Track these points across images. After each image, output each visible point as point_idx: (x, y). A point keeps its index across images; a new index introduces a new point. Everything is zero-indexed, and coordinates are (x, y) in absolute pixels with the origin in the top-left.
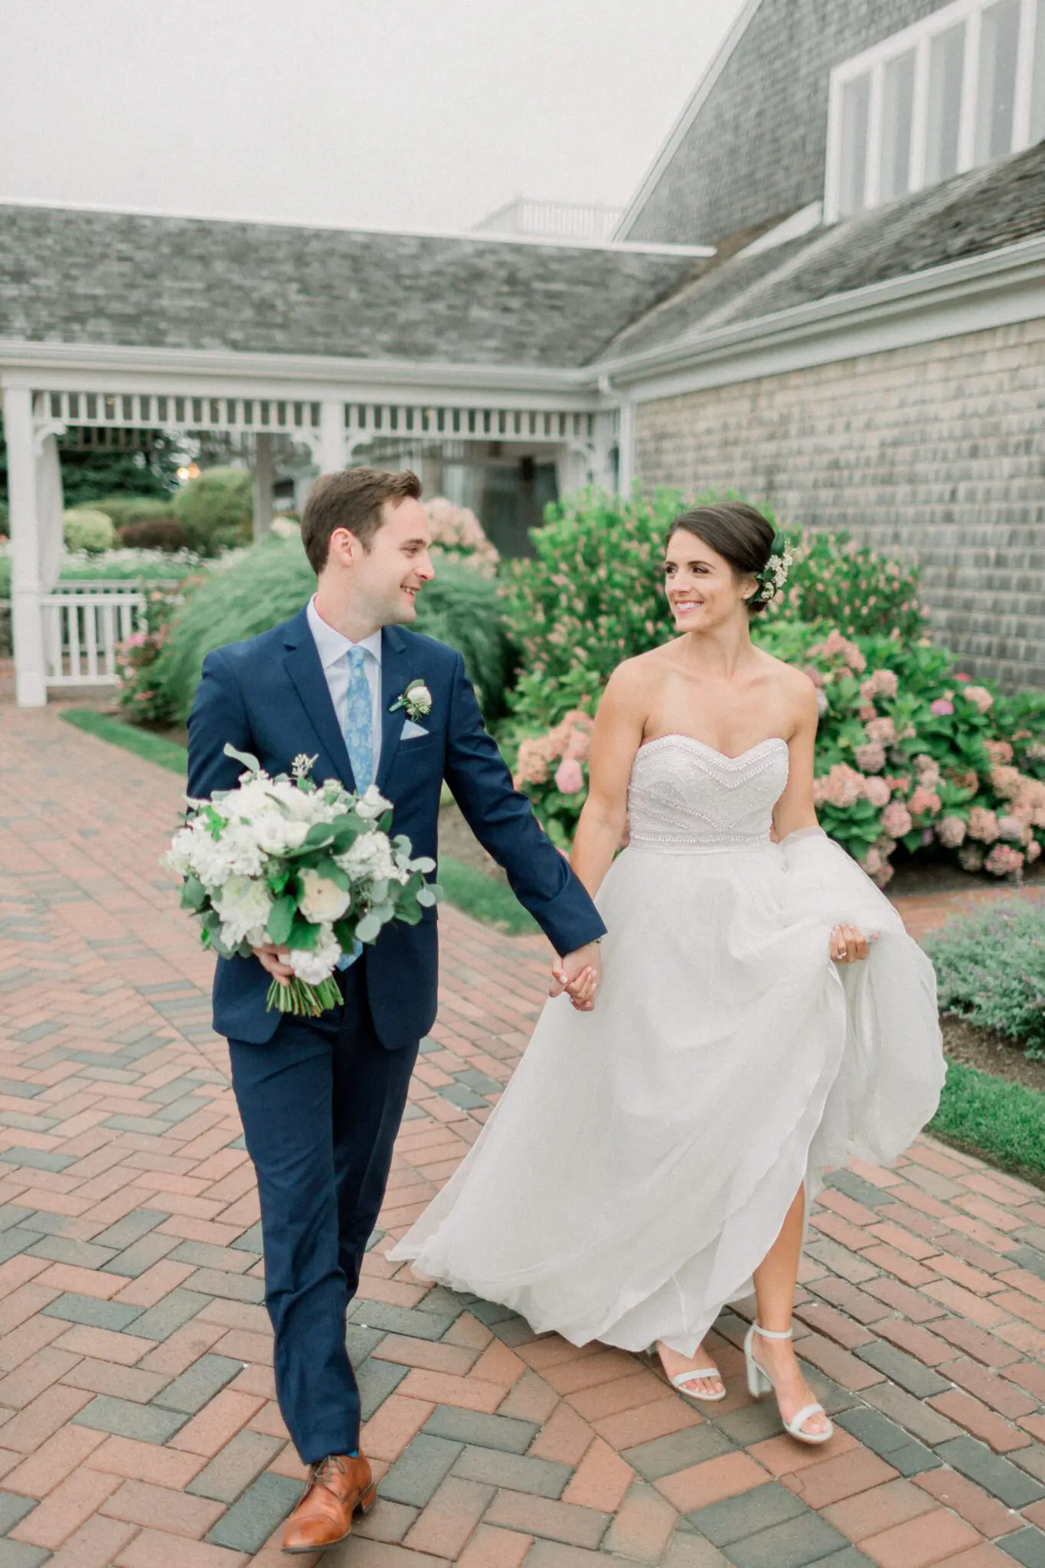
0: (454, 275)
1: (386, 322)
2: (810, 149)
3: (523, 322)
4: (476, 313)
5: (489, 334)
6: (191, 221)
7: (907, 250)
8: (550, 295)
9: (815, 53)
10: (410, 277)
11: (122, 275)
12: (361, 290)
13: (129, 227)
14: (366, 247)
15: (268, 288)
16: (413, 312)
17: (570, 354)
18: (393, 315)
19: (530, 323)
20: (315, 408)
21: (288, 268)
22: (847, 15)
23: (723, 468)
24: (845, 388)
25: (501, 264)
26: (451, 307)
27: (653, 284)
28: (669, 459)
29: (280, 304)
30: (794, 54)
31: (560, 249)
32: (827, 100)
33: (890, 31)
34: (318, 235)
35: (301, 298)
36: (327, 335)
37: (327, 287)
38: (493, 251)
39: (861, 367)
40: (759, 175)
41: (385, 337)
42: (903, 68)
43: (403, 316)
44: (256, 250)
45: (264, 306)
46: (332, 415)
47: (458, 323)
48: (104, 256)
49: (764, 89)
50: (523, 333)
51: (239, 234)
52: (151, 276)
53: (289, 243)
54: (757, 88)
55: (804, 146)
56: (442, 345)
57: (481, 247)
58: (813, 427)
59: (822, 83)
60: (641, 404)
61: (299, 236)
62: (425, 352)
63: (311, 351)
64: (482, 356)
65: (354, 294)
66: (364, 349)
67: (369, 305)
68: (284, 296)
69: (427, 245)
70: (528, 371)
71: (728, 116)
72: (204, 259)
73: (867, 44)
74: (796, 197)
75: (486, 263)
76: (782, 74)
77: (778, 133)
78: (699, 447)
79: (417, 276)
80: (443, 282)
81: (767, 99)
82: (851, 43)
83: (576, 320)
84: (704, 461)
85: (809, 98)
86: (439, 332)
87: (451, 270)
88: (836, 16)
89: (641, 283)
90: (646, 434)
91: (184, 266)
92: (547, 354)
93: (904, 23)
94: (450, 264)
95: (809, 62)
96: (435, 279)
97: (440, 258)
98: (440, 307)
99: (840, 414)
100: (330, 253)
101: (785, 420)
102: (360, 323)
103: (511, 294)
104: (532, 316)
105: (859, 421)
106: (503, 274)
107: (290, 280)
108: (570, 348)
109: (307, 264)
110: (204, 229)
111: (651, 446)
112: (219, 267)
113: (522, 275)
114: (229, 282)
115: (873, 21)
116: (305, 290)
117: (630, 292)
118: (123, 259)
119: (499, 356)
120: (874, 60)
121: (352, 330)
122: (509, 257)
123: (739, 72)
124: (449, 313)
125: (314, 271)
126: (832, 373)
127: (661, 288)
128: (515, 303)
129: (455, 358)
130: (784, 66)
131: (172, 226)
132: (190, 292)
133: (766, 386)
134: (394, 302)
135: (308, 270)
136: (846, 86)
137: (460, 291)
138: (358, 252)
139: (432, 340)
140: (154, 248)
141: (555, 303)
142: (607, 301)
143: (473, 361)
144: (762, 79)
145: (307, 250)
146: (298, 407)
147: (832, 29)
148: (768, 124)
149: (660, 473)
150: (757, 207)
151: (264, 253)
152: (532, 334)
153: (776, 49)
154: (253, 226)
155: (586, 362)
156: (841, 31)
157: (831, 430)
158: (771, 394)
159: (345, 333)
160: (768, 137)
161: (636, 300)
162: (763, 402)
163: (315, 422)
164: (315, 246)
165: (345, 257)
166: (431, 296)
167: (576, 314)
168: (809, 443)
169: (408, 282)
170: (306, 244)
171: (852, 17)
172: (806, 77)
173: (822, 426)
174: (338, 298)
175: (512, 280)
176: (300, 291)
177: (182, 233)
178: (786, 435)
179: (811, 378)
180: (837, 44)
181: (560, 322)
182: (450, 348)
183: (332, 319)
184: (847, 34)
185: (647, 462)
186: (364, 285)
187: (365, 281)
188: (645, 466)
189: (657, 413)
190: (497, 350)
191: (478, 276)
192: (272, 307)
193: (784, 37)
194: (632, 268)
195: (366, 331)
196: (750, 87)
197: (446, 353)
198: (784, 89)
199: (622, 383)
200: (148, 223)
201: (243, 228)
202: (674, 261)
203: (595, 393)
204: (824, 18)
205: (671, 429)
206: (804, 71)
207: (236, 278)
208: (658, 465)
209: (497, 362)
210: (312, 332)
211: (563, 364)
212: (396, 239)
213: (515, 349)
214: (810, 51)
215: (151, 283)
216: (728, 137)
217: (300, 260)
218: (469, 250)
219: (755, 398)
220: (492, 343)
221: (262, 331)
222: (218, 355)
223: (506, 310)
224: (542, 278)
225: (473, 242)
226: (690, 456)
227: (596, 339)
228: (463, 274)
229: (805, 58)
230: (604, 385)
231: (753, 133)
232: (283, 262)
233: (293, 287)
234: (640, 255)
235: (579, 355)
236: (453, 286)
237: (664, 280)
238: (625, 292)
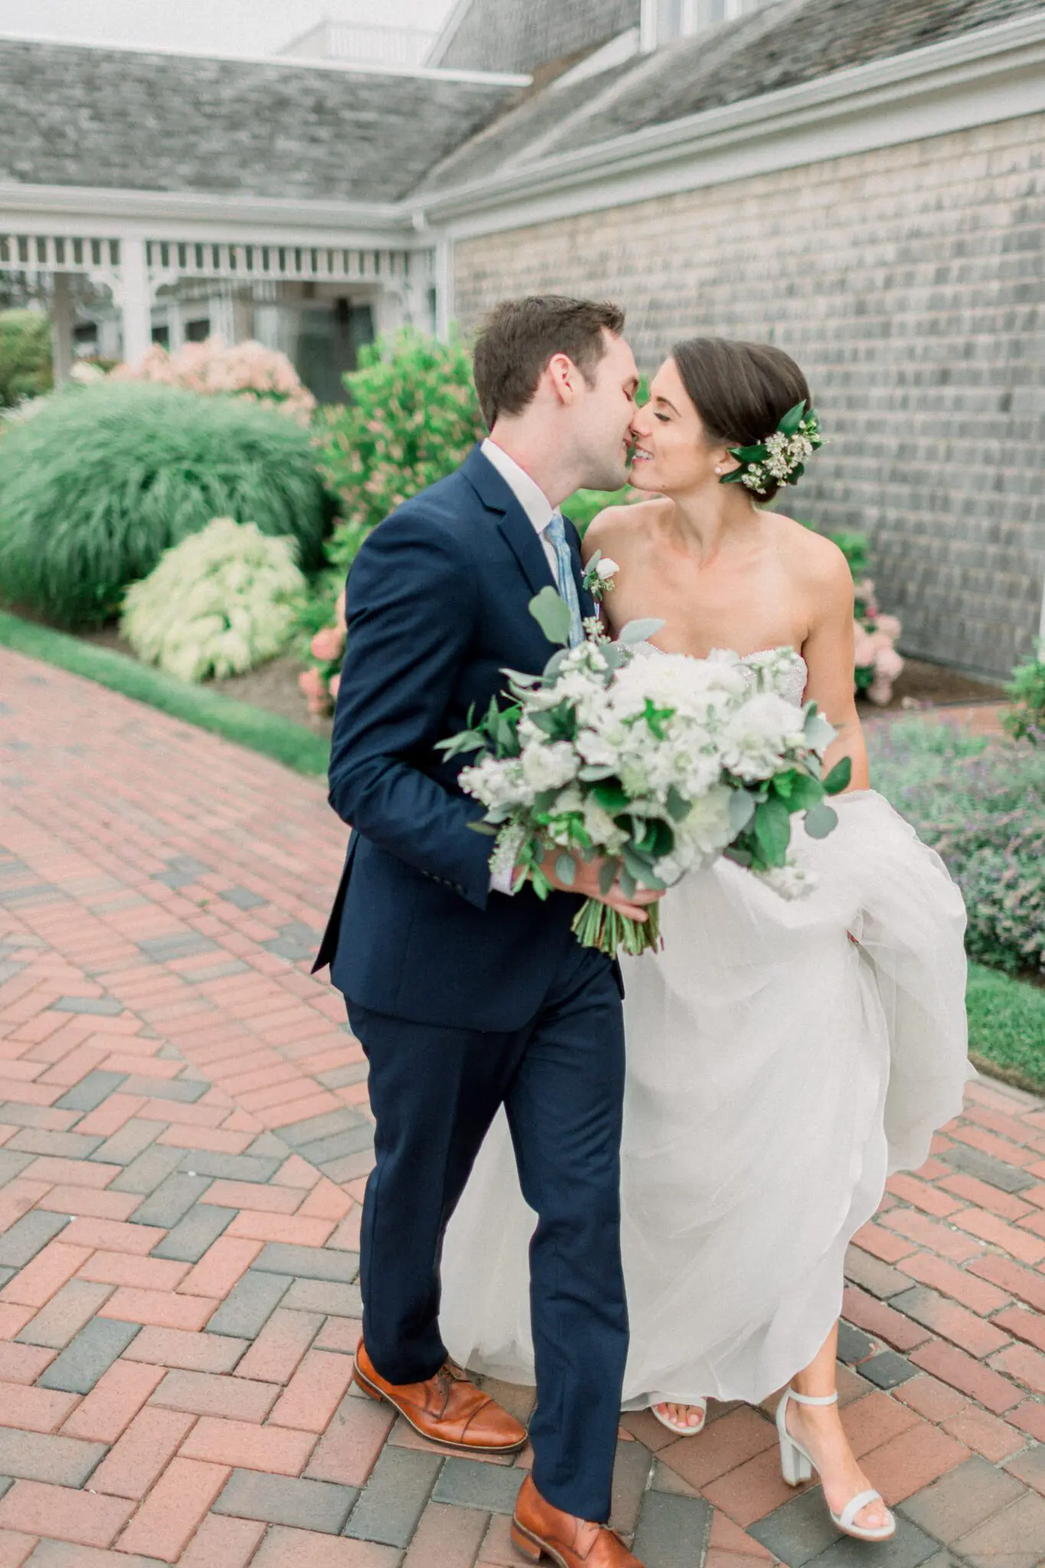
0: (258, 103)
1: (186, 153)
3: (332, 154)
4: (282, 144)
5: (297, 166)
7: (721, 81)
8: (359, 125)
10: (210, 104)
12: (159, 117)
14: (162, 70)
15: (58, 114)
16: (215, 142)
17: (383, 188)
18: (194, 145)
19: (340, 155)
20: (114, 245)
21: (78, 93)
24: (662, 225)
25: (307, 91)
26: (255, 137)
27: (467, 114)
28: (488, 299)
29: (70, 131)
31: (368, 75)
34: (109, 56)
35: (95, 125)
36: (124, 166)
37: (121, 114)
38: (298, 77)
39: (679, 203)
41: (185, 169)
43: (206, 146)
44: (42, 72)
45: (52, 134)
46: (132, 253)
47: (263, 154)
50: (332, 166)
51: (21, 52)
53: (79, 65)
56: (247, 177)
57: (286, 72)
58: (632, 266)
60: (459, 242)
61: (87, 56)
62: (228, 185)
63: (107, 184)
64: (290, 190)
65: (151, 122)
66: (163, 182)
67: (168, 134)
68: (75, 123)
69: (228, 69)
70: (338, 207)
74: (613, 22)
75: (291, 90)
78: (518, 287)
79: (217, 103)
80: (246, 110)
83: (389, 152)
86: (244, 164)
87: (254, 96)
89: (455, 113)
90: (465, 273)
92: (359, 188)
94: (254, 90)
96: (237, 107)
97: (242, 84)
98: (243, 136)
99: (659, 253)
100: (124, 76)
101: (604, 258)
102: (159, 153)
103: (320, 123)
104: (341, 147)
106: (310, 101)
107: (81, 105)
108: (383, 181)
109: (99, 89)
111: (470, 286)
113: (330, 104)
114: (14, 107)
116: (97, 117)
117: (444, 122)
119: (308, 190)
121: (150, 161)
122: (315, 83)
124: (254, 143)
125: (107, 97)
126: (649, 210)
127: (476, 119)
128: (324, 133)
129: (262, 192)
133: (584, 223)
134: (195, 131)
135: (97, 95)
137: (266, 120)
138: (151, 75)
139: (239, 173)
141: (366, 133)
142: (421, 131)
143: (280, 195)
145: (98, 72)
146: (96, 244)
150: (573, 34)
151: (50, 75)
152: (343, 167)
154: (38, 46)
155: (400, 197)
157: (649, 270)
158: (589, 231)
159: (143, 165)
161: (450, 133)
162: (581, 239)
163: (115, 260)
164: (106, 68)
165: (140, 81)
166: (234, 124)
167: (388, 146)
168: (629, 282)
169: (208, 109)
170: (97, 66)
173: (640, 264)
174: (133, 126)
175: (319, 109)
176: (93, 118)
178: (604, 275)
179: (628, 215)
181: (372, 154)
182: (256, 181)
183: (127, 149)
185: (466, 303)
186: (161, 112)
187: (161, 107)
188: (463, 307)
189: (475, 251)
190: (306, 184)
191: (282, 103)
192: (62, 135)
194: (445, 96)
195: (165, 162)
197: (253, 186)
199: (438, 219)
201: (26, 47)
202: (490, 90)
203: (409, 231)
205: (489, 268)
207: (22, 103)
208: (478, 305)
209: (306, 197)
210: (106, 163)
211: (377, 198)
212: (195, 63)
213: (325, 183)
217: (91, 84)
218: (271, 75)
219: (572, 235)
220: (300, 176)
221: (53, 162)
222: (5, 188)
223: (314, 140)
224: (352, 107)
225: (277, 67)
227: (410, 173)
228: (267, 101)
230: (419, 221)
232: (72, 86)
233: (85, 113)
234: (454, 84)
235: (392, 189)
236: (257, 114)
237: (479, 109)
238: (438, 123)
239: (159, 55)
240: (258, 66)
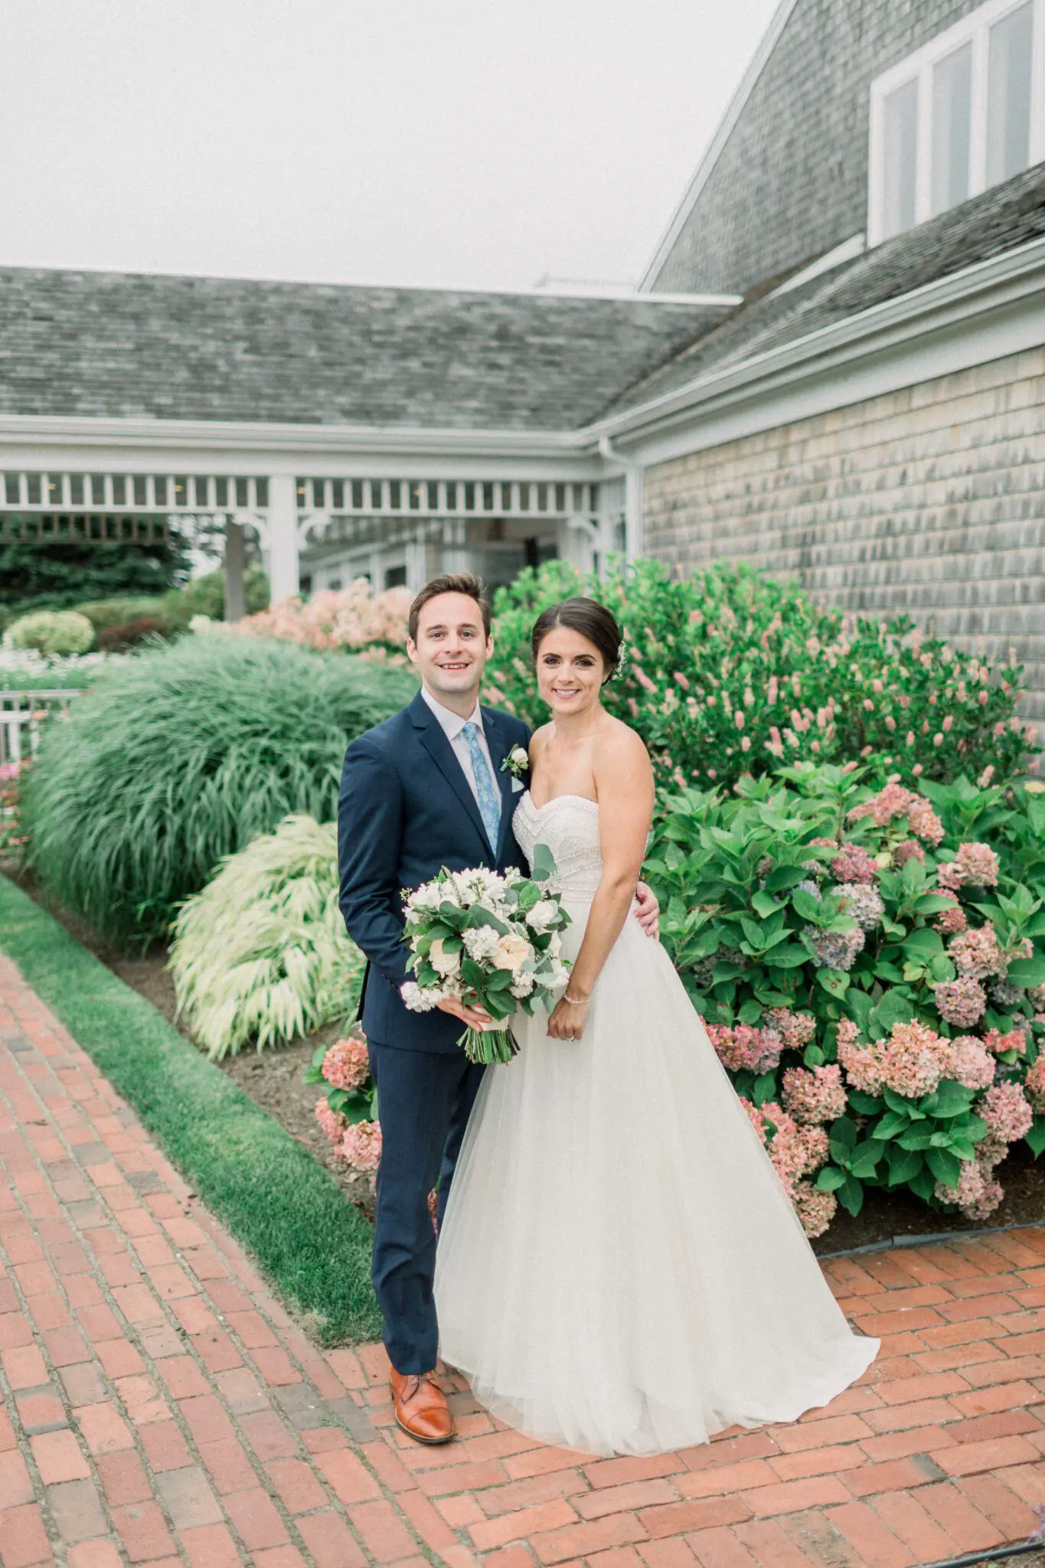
0: (436, 330)
1: (348, 383)
2: (848, 175)
3: (511, 380)
4: (458, 370)
5: (470, 395)
6: (128, 276)
8: (544, 349)
9: (850, 66)
10: (379, 332)
11: (36, 336)
12: (321, 348)
13: (54, 284)
14: (333, 301)
15: (210, 348)
16: (383, 370)
17: (567, 414)
18: (359, 375)
19: (522, 381)
21: (238, 326)
22: (887, 15)
23: (745, 541)
25: (491, 318)
26: (425, 365)
27: (669, 336)
28: (683, 532)
29: (221, 364)
30: (827, 71)
31: (560, 299)
32: (867, 117)
33: (939, 27)
34: (277, 289)
35: (249, 357)
36: (276, 398)
38: (483, 304)
40: (792, 212)
41: (343, 400)
42: (957, 68)
43: (368, 376)
44: (203, 306)
45: (201, 368)
47: (436, 383)
48: (19, 315)
49: (794, 115)
50: (512, 392)
51: (185, 289)
52: (72, 337)
53: (243, 299)
54: (787, 115)
55: (841, 172)
56: (413, 406)
57: (468, 299)
58: (858, 484)
59: (861, 99)
60: (651, 468)
61: (254, 289)
62: (392, 415)
63: (254, 417)
64: (458, 418)
65: (313, 352)
66: (318, 413)
67: (329, 364)
68: (228, 356)
69: (404, 298)
70: (517, 435)
71: (755, 151)
72: (136, 317)
73: (910, 48)
74: (834, 232)
75: (474, 317)
76: (814, 95)
77: (812, 162)
78: (717, 518)
79: (391, 332)
80: (421, 338)
81: (798, 125)
82: (893, 49)
83: (576, 377)
84: (725, 533)
85: (846, 119)
86: (410, 393)
87: (431, 324)
88: (874, 21)
89: (656, 334)
90: (656, 504)
91: (111, 324)
92: (539, 415)
93: (956, 15)
94: (430, 318)
95: (846, 76)
96: (412, 335)
97: (419, 312)
98: (414, 365)
99: (894, 464)
100: (289, 308)
102: (314, 386)
103: (501, 349)
104: (522, 373)
105: (916, 471)
106: (492, 328)
107: (238, 338)
108: (568, 407)
109: (261, 321)
110: (143, 285)
111: (662, 519)
112: (155, 325)
113: (514, 329)
114: (166, 341)
115: (919, 20)
116: (254, 348)
117: (641, 344)
118: (39, 318)
119: (479, 418)
120: (921, 63)
121: (305, 392)
122: (499, 309)
123: (766, 99)
124: (426, 371)
125: (269, 329)
127: (677, 340)
128: (505, 359)
129: (428, 422)
130: (817, 86)
131: (107, 284)
132: (114, 353)
134: (361, 361)
135: (259, 327)
136: (888, 99)
137: (444, 347)
138: (321, 306)
139: (402, 402)
140: (80, 306)
141: (552, 357)
142: (614, 354)
143: (448, 424)
144: (792, 105)
145: (264, 305)
146: (241, 483)
147: (872, 35)
148: (800, 154)
149: (673, 550)
151: (210, 310)
152: (523, 393)
153: (804, 69)
154: (203, 280)
155: (587, 422)
156: (880, 37)
159: (296, 394)
160: (800, 169)
161: (648, 355)
164: (273, 301)
165: (306, 312)
166: (405, 352)
167: (575, 370)
169: (377, 338)
170: (264, 299)
171: (893, 19)
172: (841, 96)
173: (869, 480)
174: (292, 356)
175: (502, 335)
176: (246, 351)
177: (116, 289)
178: (823, 496)
180: (876, 54)
181: (557, 379)
182: (422, 410)
183: (282, 380)
184: (888, 39)
185: (658, 536)
186: (325, 343)
187: (328, 338)
188: (655, 544)
189: (668, 478)
190: (478, 411)
191: (462, 330)
192: (213, 368)
193: (815, 52)
195: (321, 393)
196: (778, 114)
197: (417, 416)
198: (817, 112)
199: (627, 444)
200: (78, 279)
201: (190, 283)
202: (693, 311)
203: (597, 459)
204: (860, 25)
205: (685, 496)
206: (838, 90)
207: (174, 338)
208: (671, 542)
209: (476, 425)
210: (257, 396)
211: (557, 427)
212: (371, 293)
213: (502, 411)
214: (846, 64)
215: (70, 344)
216: (755, 174)
217: (253, 317)
218: (454, 302)
220: (473, 404)
221: (197, 395)
222: (138, 423)
223: (494, 366)
224: (537, 332)
225: (460, 294)
226: (707, 528)
227: (601, 396)
228: (445, 329)
229: (840, 74)
230: (605, 447)
231: (782, 167)
232: (232, 319)
233: (241, 345)
234: (654, 305)
235: (577, 415)
236: (432, 341)
237: (684, 329)
238: (635, 345)
239: (335, 287)
240: (439, 293)
